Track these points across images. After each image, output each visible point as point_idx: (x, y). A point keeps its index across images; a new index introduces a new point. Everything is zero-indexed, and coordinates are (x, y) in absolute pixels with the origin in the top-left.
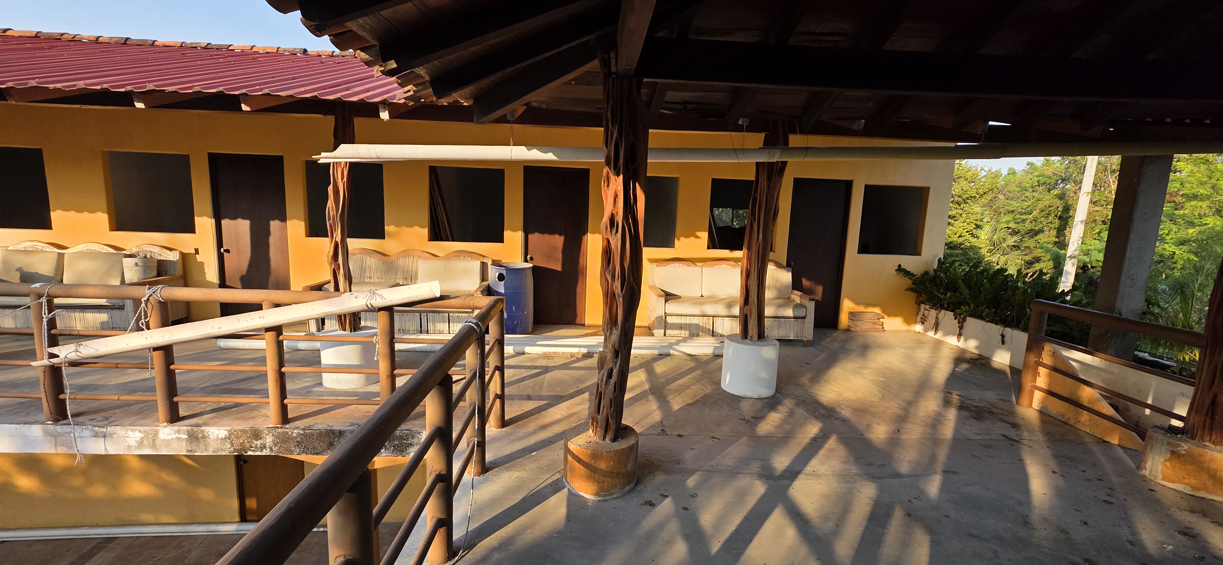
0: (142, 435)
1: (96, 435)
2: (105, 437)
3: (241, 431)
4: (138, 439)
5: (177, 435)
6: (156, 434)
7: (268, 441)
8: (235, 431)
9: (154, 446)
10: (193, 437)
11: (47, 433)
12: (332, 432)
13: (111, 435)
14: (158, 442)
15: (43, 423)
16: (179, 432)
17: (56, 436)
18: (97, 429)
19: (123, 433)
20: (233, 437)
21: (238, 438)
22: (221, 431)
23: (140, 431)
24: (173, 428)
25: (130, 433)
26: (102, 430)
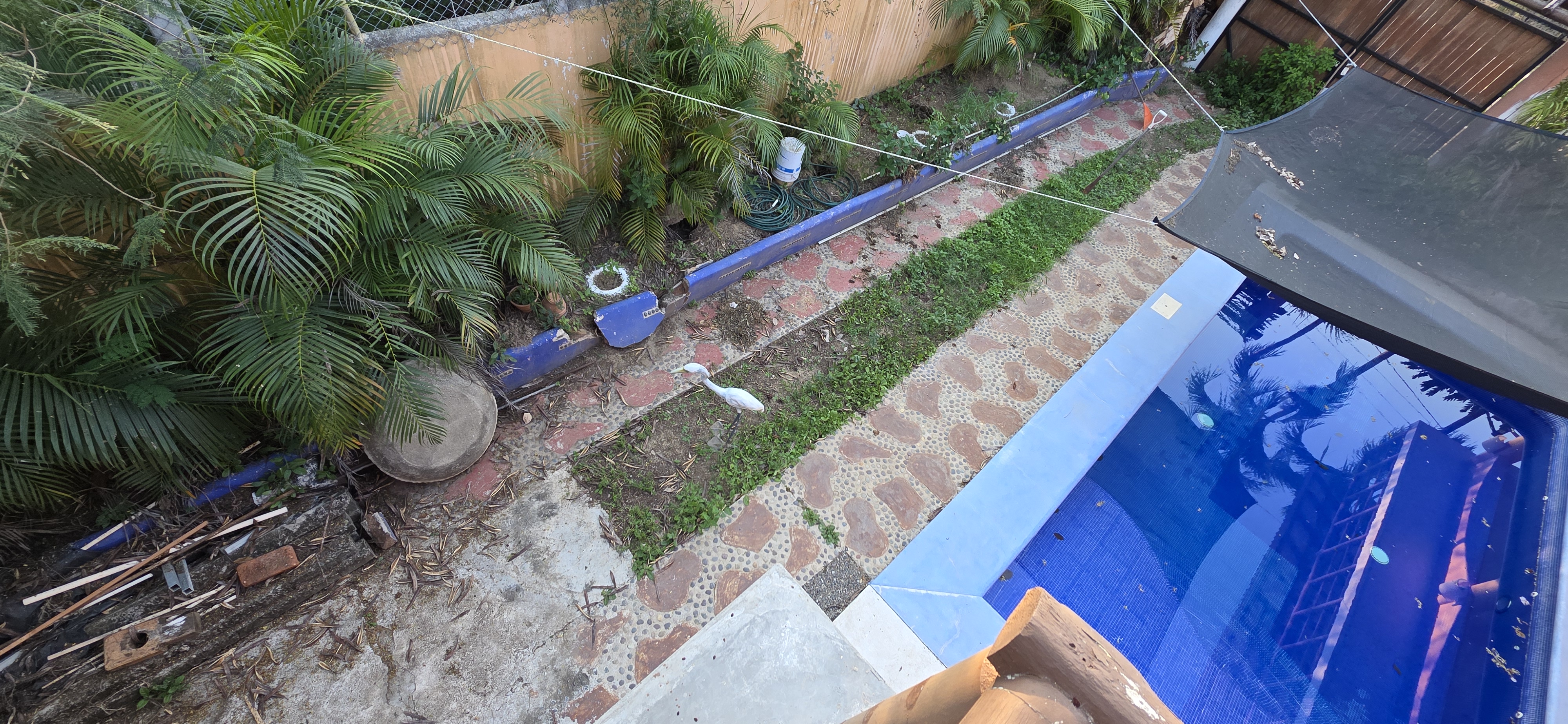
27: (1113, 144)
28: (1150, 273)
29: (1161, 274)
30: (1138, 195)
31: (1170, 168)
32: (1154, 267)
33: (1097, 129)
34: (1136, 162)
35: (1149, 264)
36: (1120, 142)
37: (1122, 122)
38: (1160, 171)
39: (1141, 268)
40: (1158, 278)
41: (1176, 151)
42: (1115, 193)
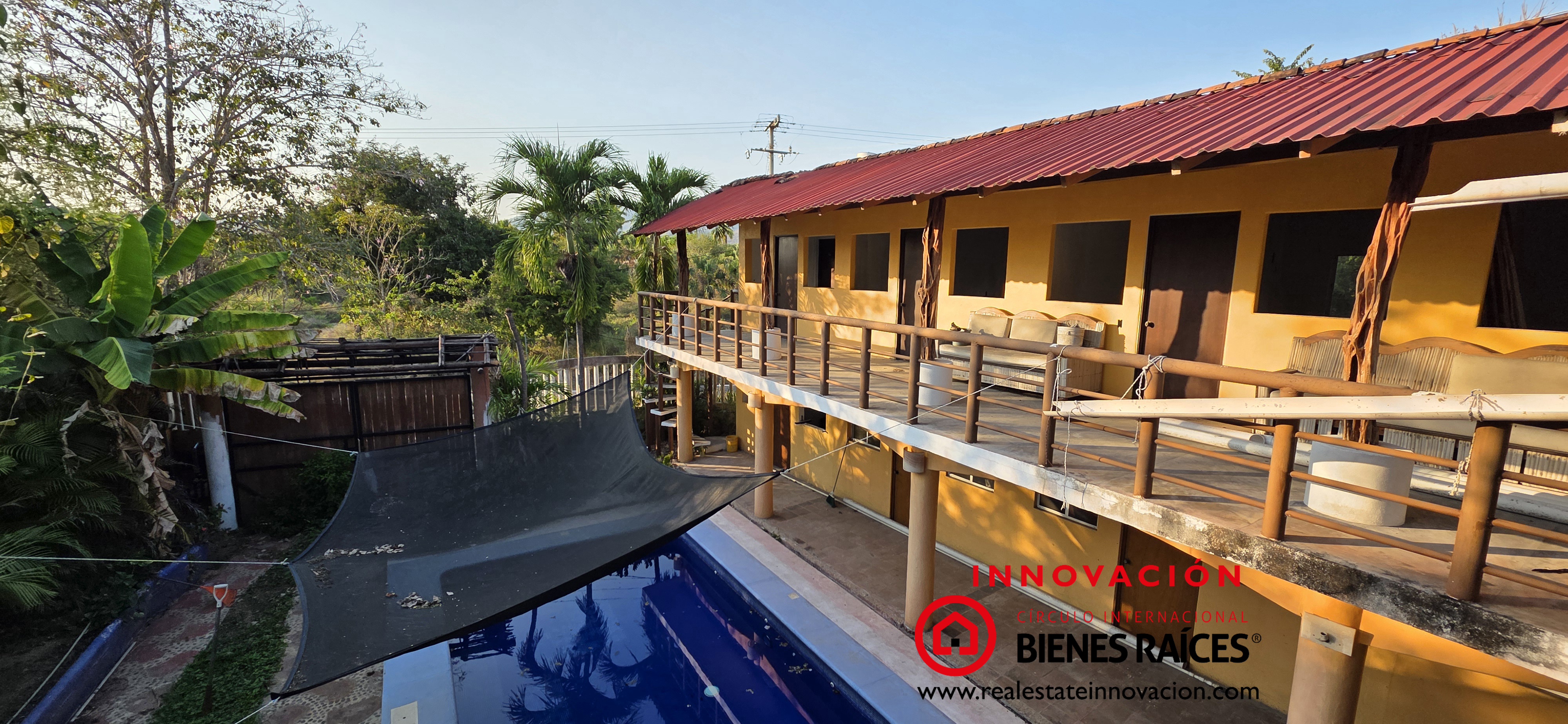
0: (1117, 501)
1: (1077, 488)
2: (1084, 492)
3: (1224, 530)
4: (1112, 503)
5: (1151, 512)
6: (1130, 504)
7: (1256, 552)
8: (1217, 528)
9: (1126, 515)
10: (1167, 519)
11: (1038, 474)
12: (1359, 574)
13: (1090, 492)
14: (1130, 512)
15: (1036, 465)
16: (1153, 509)
17: (1045, 479)
18: (1078, 482)
19: (1100, 494)
20: (1212, 533)
21: (1218, 536)
22: (1200, 523)
23: (1115, 496)
24: (1149, 503)
25: (1106, 496)
26: (1082, 485)
27: (201, 643)
28: (361, 709)
29: (373, 698)
30: (278, 660)
31: (291, 612)
32: (359, 699)
33: (162, 648)
34: (246, 636)
35: (352, 702)
36: (207, 635)
37: (191, 618)
38: (283, 623)
39: (347, 714)
40: (374, 704)
41: (283, 595)
42: (247, 682)
